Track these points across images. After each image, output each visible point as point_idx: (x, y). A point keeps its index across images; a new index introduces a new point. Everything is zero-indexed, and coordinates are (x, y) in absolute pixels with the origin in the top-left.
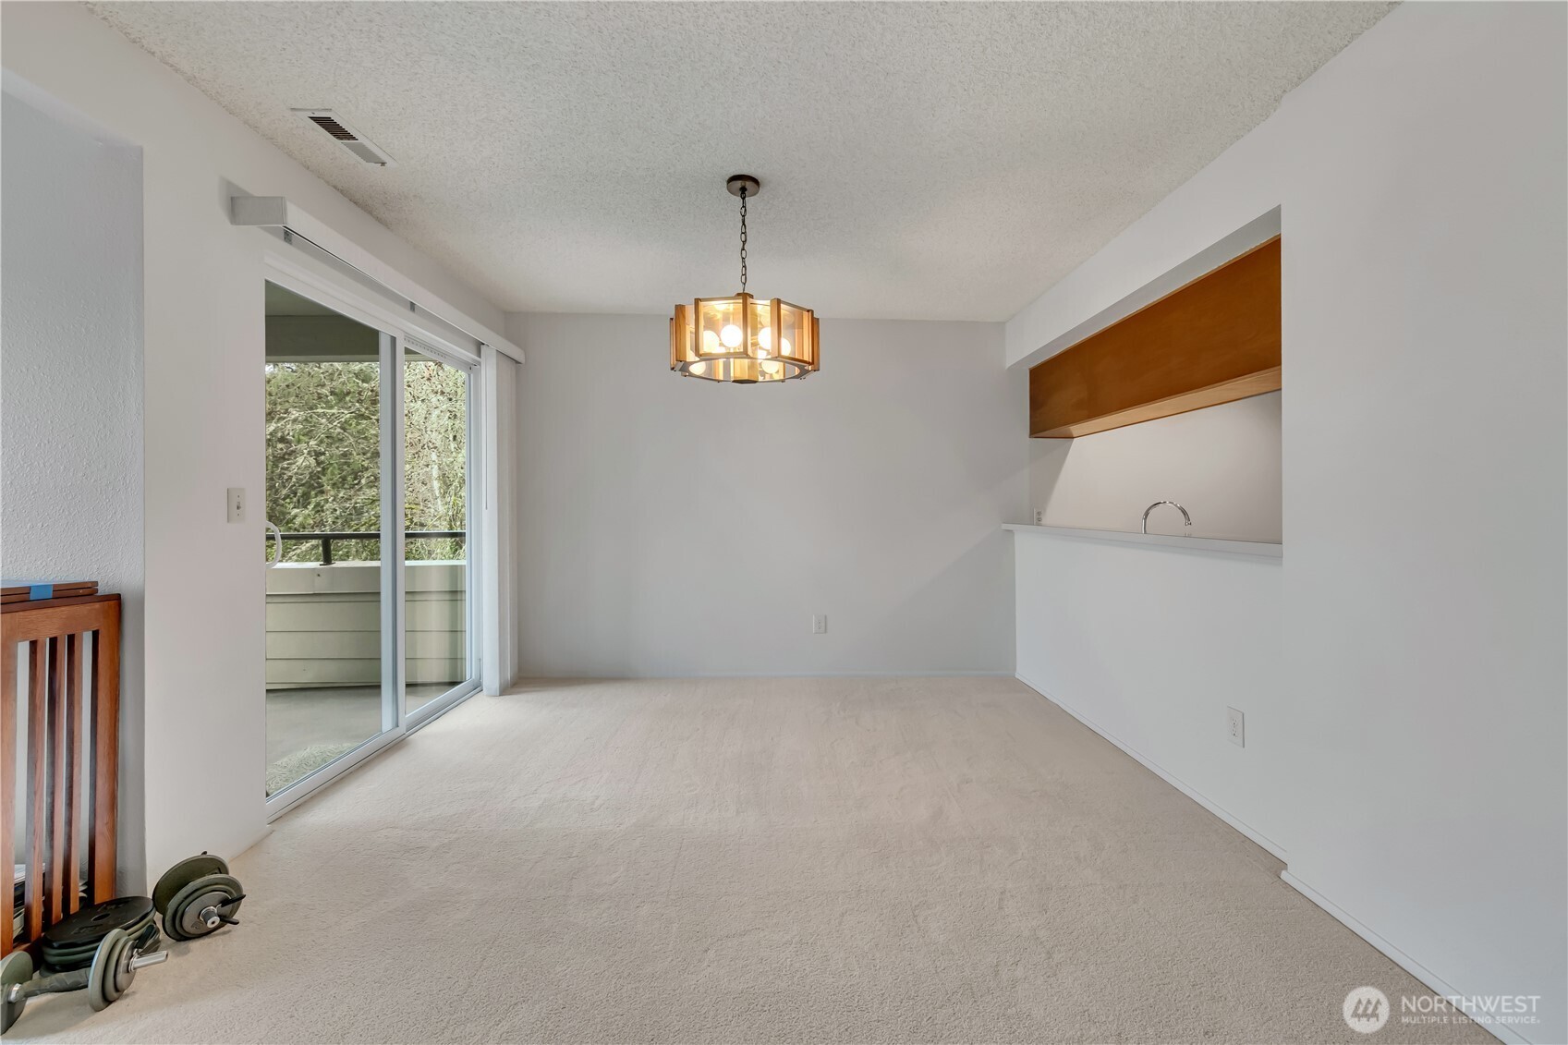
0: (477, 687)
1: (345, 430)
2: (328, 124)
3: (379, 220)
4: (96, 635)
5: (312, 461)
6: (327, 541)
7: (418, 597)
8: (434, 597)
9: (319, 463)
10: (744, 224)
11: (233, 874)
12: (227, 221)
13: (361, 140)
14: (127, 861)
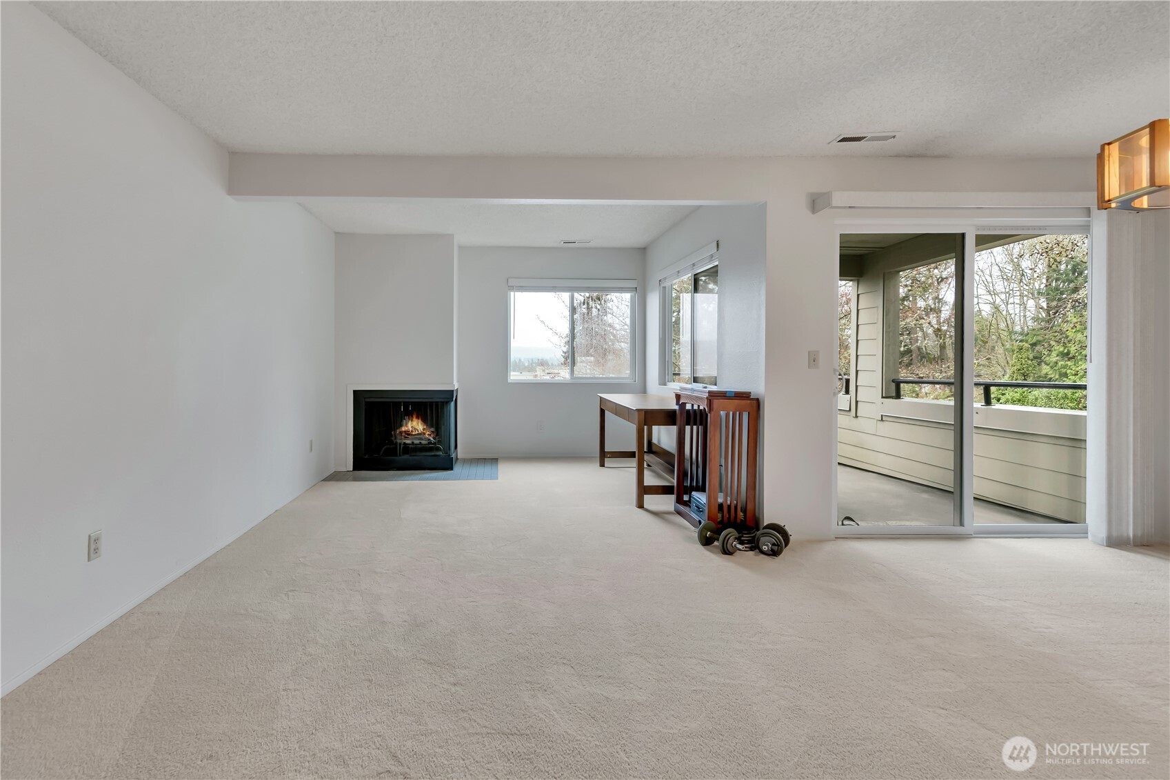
2: (849, 140)
4: (749, 414)
13: (869, 136)
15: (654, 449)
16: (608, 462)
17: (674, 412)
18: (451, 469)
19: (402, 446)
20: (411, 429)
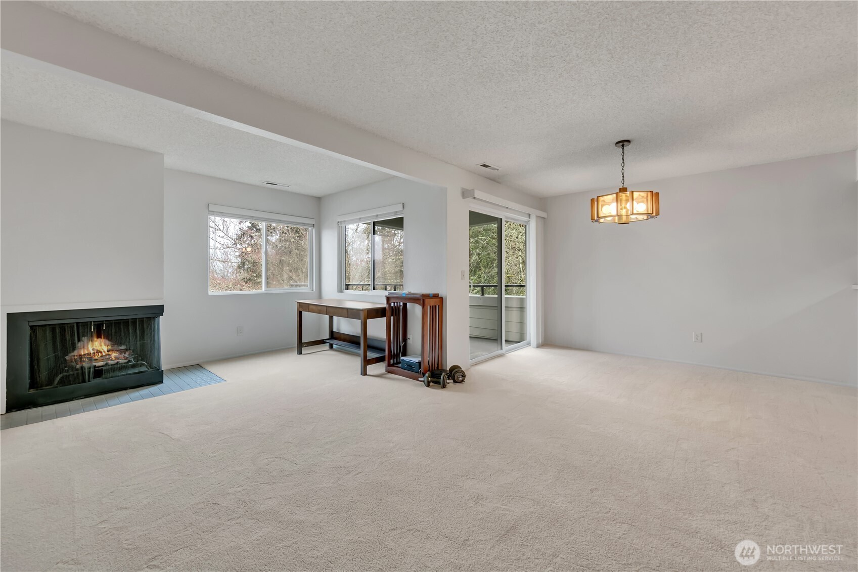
0: (529, 344)
1: (488, 244)
2: (485, 166)
3: (498, 182)
4: (439, 306)
5: (477, 257)
6: (482, 287)
7: (510, 309)
8: (514, 309)
9: (479, 259)
10: (623, 159)
11: (463, 369)
12: (461, 198)
13: (492, 166)
14: (444, 363)
15: (335, 335)
16: (304, 350)
17: (384, 309)
18: (161, 382)
19: (92, 370)
20: (92, 352)
